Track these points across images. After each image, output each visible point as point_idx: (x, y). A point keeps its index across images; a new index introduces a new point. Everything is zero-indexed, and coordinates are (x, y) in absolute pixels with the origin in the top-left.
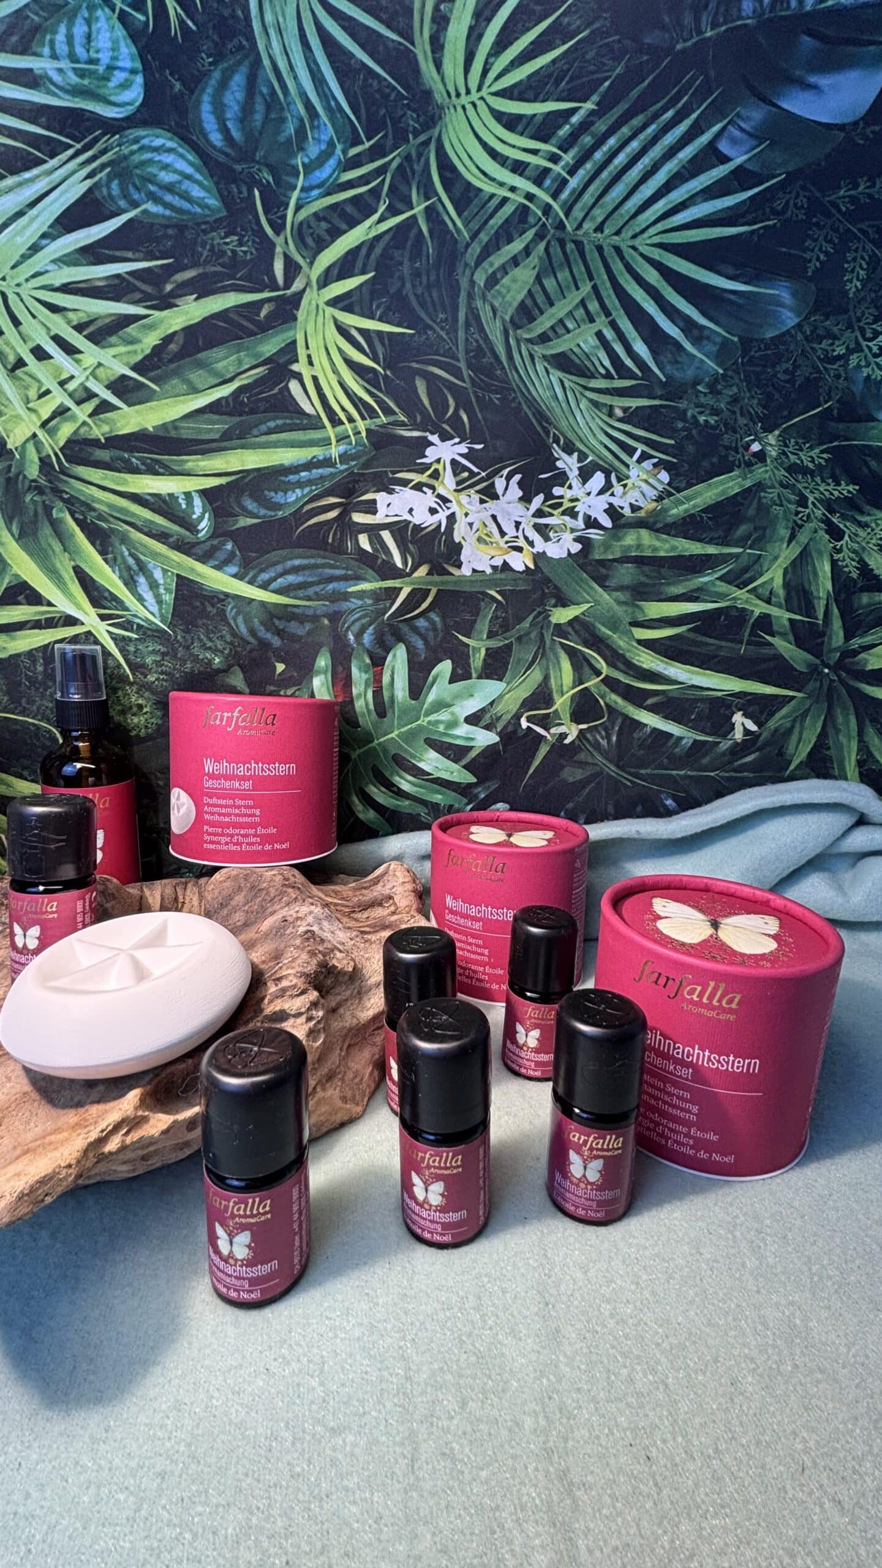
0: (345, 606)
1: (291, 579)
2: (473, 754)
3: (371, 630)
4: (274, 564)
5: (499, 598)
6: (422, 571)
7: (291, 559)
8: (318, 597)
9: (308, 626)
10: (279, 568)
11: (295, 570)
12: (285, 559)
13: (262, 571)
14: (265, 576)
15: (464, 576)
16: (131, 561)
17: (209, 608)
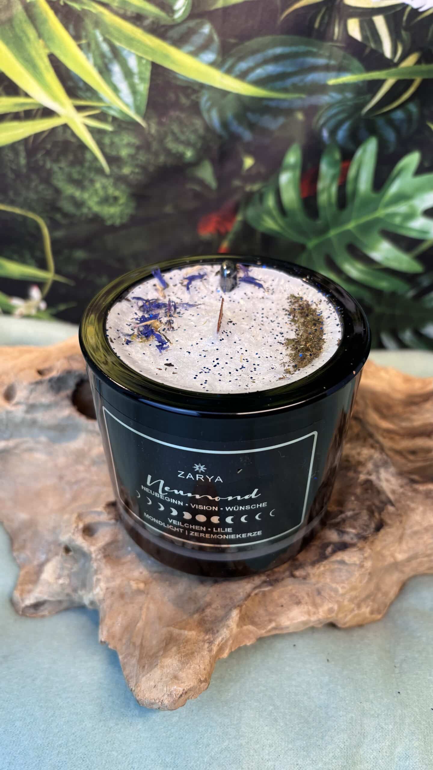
0: (325, 99)
2: (424, 247)
3: (347, 124)
4: (255, 52)
6: (411, 60)
7: (273, 47)
8: (296, 89)
9: (281, 120)
10: (259, 57)
12: (266, 47)
13: (242, 59)
16: (105, 47)
17: (184, 100)
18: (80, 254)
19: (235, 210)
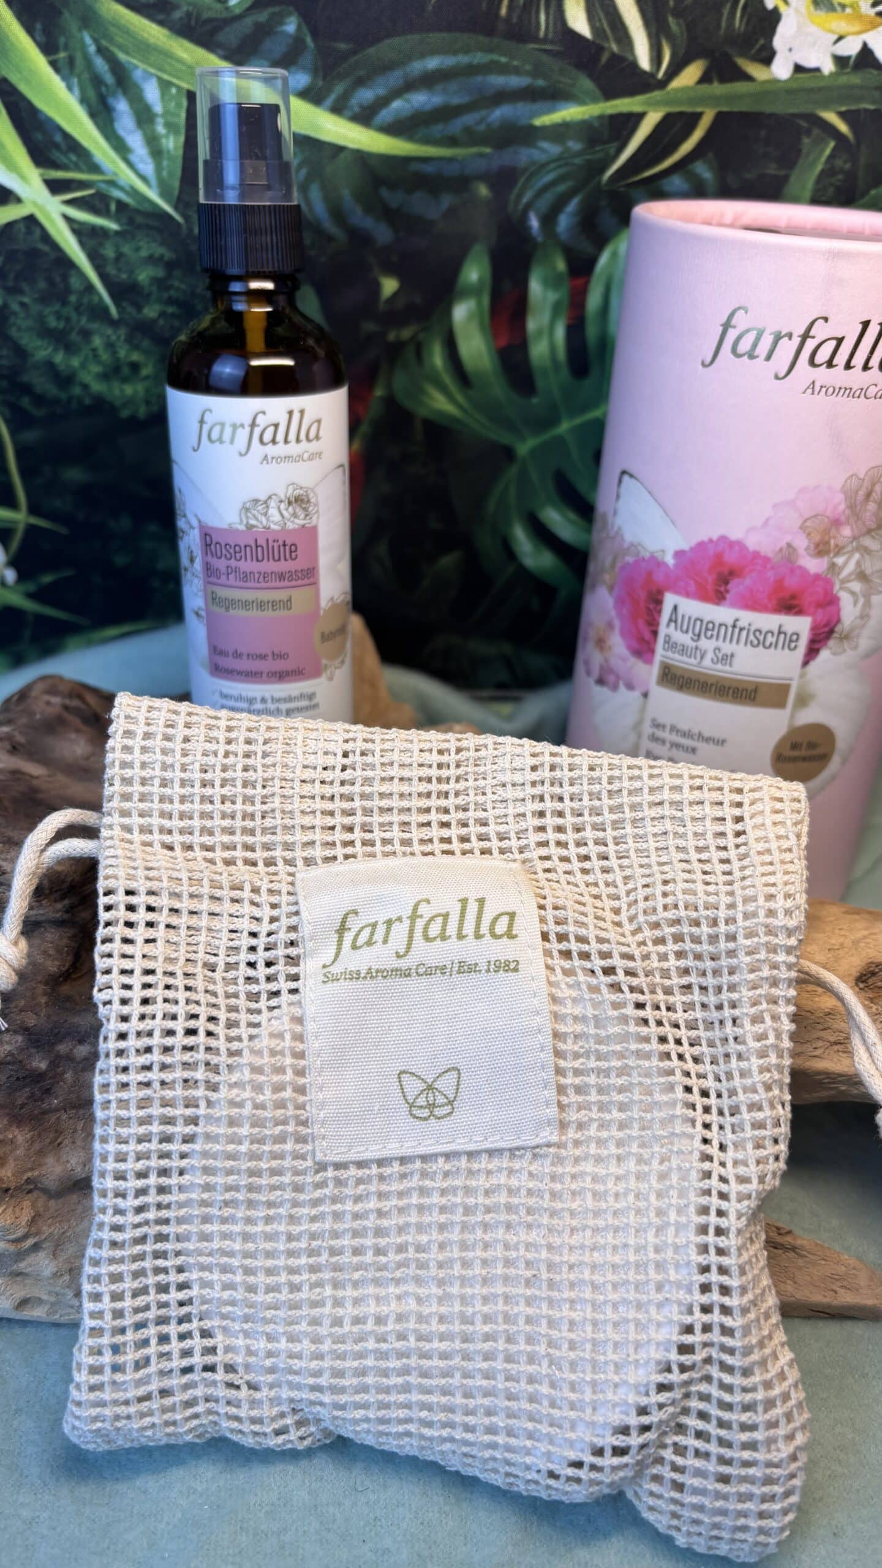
0: (524, 156)
1: (420, 100)
3: (573, 206)
4: (387, 67)
5: (843, 127)
6: (691, 75)
7: (422, 56)
8: (471, 137)
9: (447, 200)
10: (395, 78)
11: (428, 80)
12: (409, 58)
13: (360, 82)
14: (366, 95)
15: (777, 81)
16: (100, 64)
18: (74, 474)
19: (370, 375)
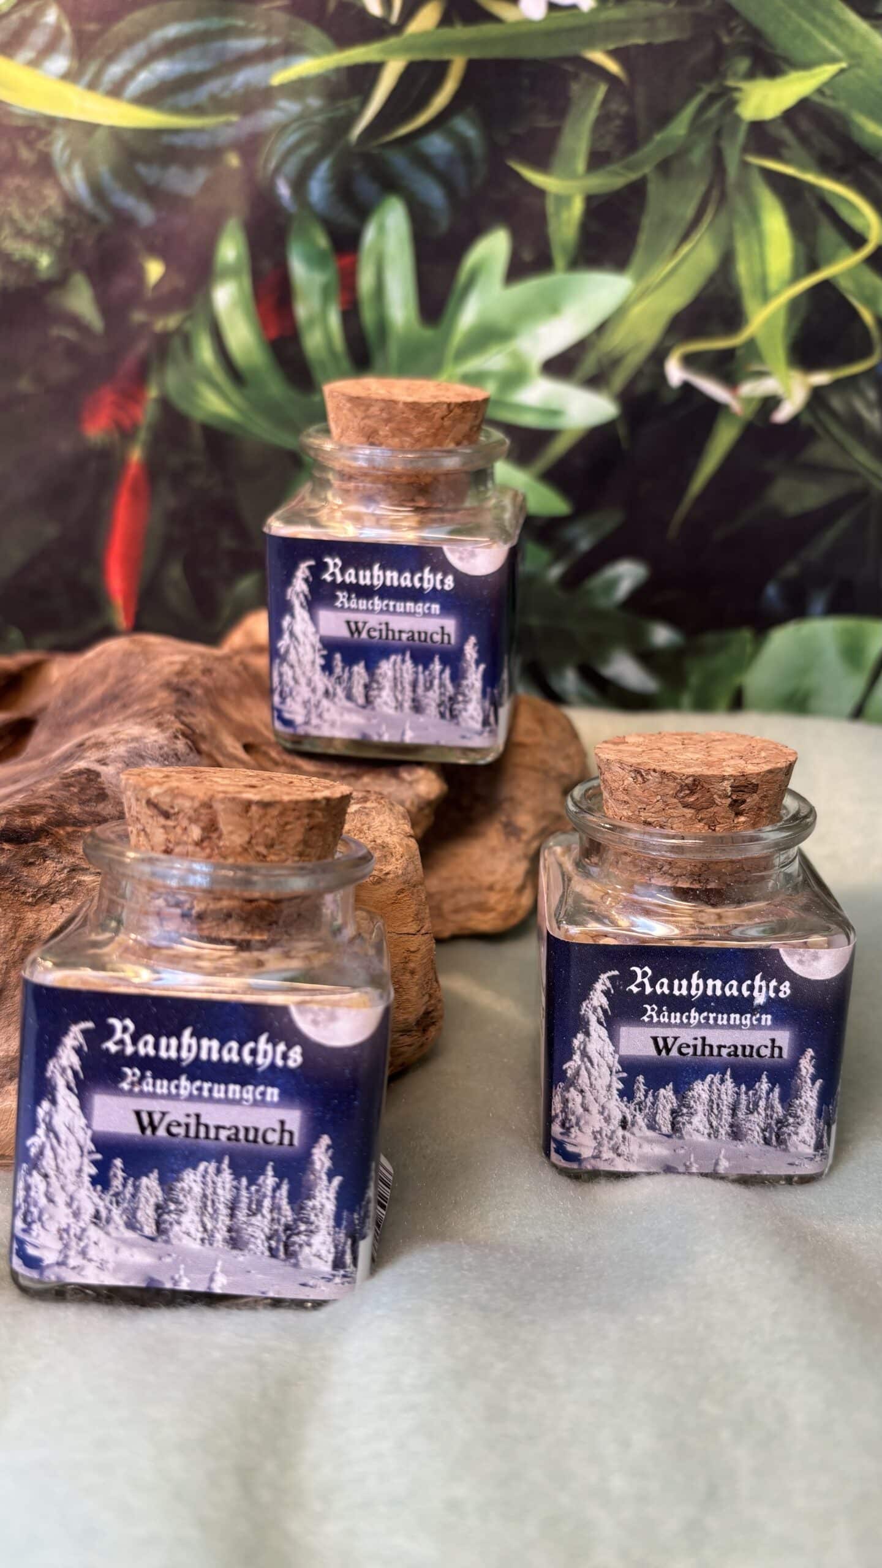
0: (270, 117)
1: (162, 69)
2: (559, 447)
3: (323, 169)
4: (130, 41)
5: (614, 66)
6: (427, 17)
7: (162, 24)
8: (218, 105)
9: (202, 175)
10: (141, 48)
11: (170, 48)
12: (151, 28)
13: (111, 58)
14: (116, 70)
15: (528, 22)
17: (26, 154)
19: (141, 375)
